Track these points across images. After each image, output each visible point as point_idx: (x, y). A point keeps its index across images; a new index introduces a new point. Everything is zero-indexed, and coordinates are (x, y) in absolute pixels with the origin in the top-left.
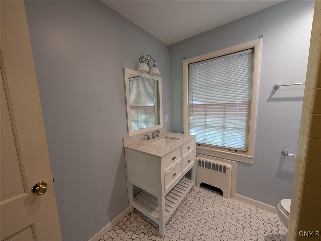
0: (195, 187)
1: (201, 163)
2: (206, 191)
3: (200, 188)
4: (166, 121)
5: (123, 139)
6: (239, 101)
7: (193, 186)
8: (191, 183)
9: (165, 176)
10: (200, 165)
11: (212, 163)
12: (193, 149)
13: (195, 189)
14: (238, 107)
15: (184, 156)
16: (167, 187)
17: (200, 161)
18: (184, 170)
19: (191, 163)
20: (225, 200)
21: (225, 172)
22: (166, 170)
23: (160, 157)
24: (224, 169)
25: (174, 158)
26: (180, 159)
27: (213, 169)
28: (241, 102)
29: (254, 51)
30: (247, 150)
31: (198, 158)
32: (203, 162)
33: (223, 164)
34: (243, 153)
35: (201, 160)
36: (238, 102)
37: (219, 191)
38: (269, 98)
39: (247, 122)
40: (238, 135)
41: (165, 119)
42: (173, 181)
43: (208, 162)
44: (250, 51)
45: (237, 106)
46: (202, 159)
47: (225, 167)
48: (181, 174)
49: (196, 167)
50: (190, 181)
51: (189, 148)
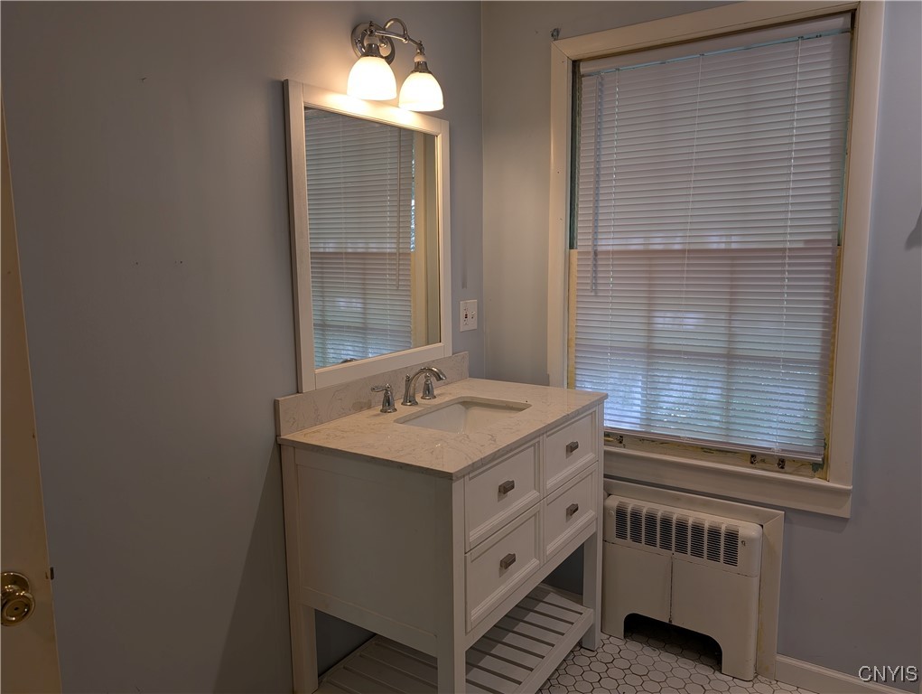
0: (599, 636)
1: (627, 525)
2: (648, 651)
3: (621, 643)
4: (467, 328)
5: (276, 404)
6: (792, 240)
7: (591, 631)
8: (581, 619)
9: (469, 561)
10: (621, 534)
11: (674, 522)
12: (590, 457)
13: (598, 643)
14: (790, 265)
15: (550, 483)
16: (475, 613)
17: (621, 513)
18: (550, 548)
19: (582, 519)
20: (732, 684)
21: (731, 558)
22: (474, 535)
23: (448, 477)
24: (725, 546)
25: (506, 488)
26: (534, 494)
27: (681, 548)
28: (801, 245)
29: (856, 26)
30: (825, 459)
31: (613, 502)
32: (636, 516)
33: (724, 522)
34: (810, 471)
35: (629, 510)
36: (788, 245)
37: (705, 649)
38: (913, 231)
39: (824, 333)
40: (791, 391)
41: (462, 317)
42: (502, 590)
43: (659, 515)
44: (841, 22)
45: (787, 261)
46: (631, 504)
47: (732, 537)
48: (534, 563)
49: (604, 541)
50: (578, 607)
51: (572, 448)
